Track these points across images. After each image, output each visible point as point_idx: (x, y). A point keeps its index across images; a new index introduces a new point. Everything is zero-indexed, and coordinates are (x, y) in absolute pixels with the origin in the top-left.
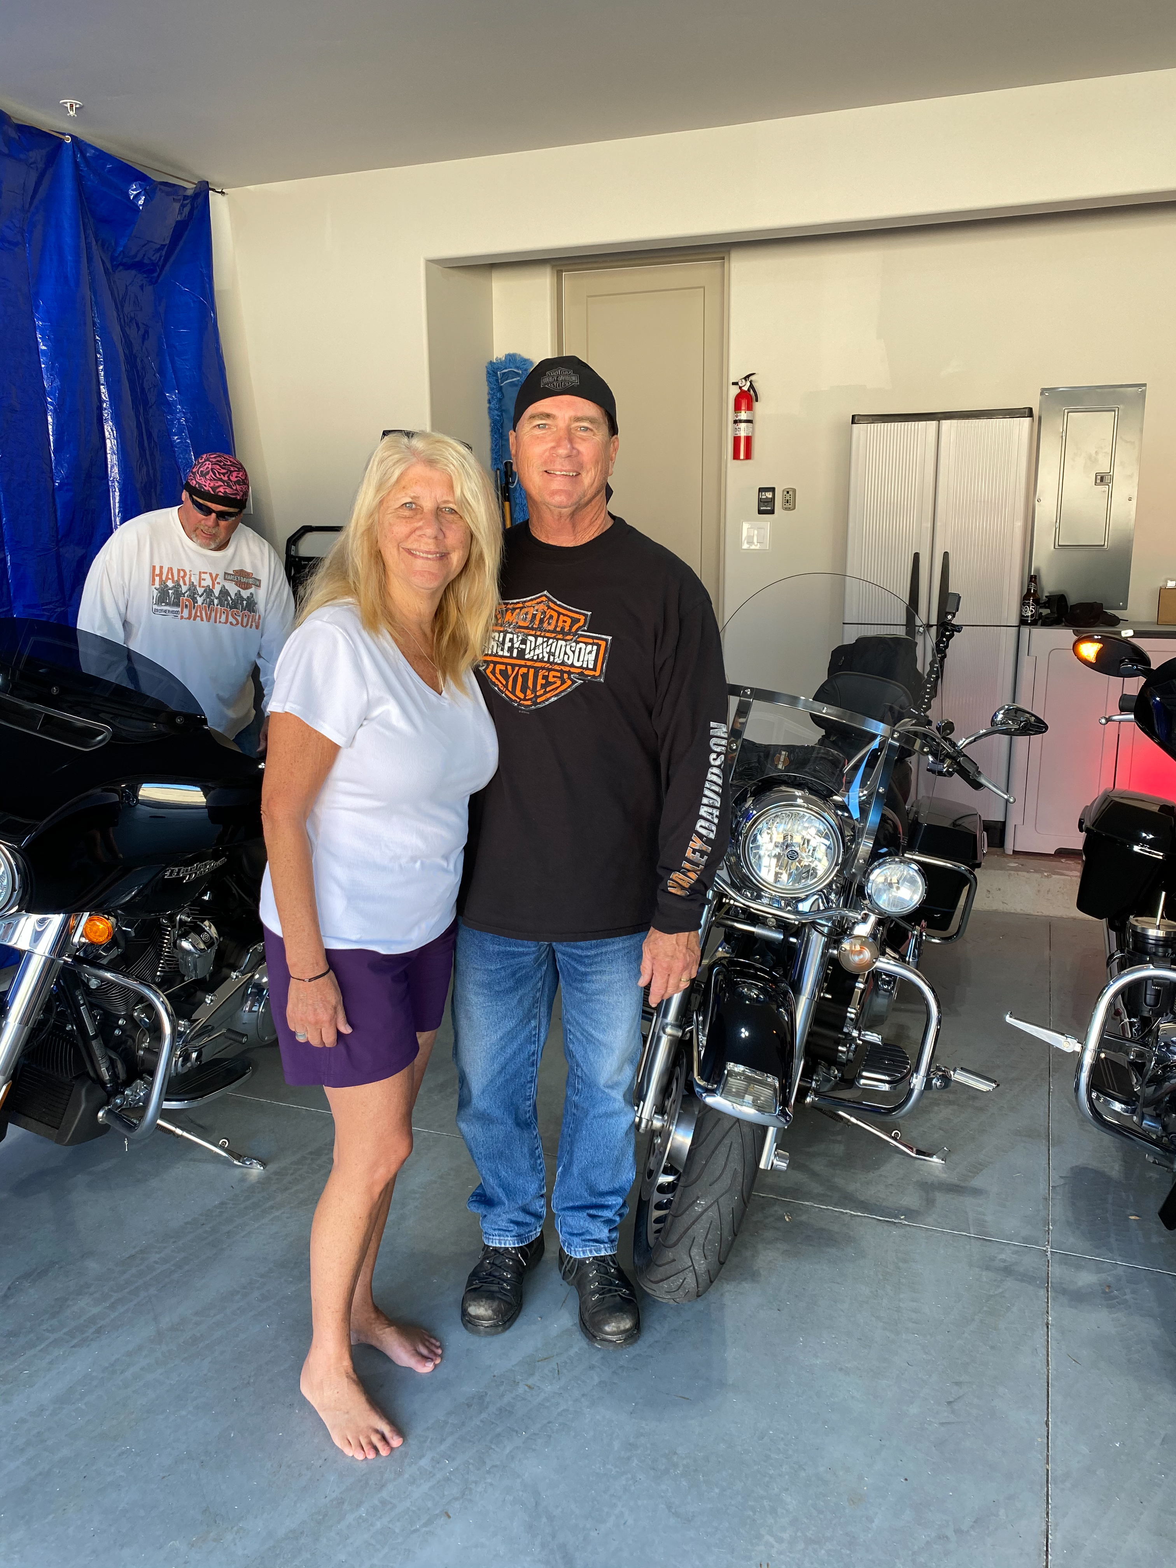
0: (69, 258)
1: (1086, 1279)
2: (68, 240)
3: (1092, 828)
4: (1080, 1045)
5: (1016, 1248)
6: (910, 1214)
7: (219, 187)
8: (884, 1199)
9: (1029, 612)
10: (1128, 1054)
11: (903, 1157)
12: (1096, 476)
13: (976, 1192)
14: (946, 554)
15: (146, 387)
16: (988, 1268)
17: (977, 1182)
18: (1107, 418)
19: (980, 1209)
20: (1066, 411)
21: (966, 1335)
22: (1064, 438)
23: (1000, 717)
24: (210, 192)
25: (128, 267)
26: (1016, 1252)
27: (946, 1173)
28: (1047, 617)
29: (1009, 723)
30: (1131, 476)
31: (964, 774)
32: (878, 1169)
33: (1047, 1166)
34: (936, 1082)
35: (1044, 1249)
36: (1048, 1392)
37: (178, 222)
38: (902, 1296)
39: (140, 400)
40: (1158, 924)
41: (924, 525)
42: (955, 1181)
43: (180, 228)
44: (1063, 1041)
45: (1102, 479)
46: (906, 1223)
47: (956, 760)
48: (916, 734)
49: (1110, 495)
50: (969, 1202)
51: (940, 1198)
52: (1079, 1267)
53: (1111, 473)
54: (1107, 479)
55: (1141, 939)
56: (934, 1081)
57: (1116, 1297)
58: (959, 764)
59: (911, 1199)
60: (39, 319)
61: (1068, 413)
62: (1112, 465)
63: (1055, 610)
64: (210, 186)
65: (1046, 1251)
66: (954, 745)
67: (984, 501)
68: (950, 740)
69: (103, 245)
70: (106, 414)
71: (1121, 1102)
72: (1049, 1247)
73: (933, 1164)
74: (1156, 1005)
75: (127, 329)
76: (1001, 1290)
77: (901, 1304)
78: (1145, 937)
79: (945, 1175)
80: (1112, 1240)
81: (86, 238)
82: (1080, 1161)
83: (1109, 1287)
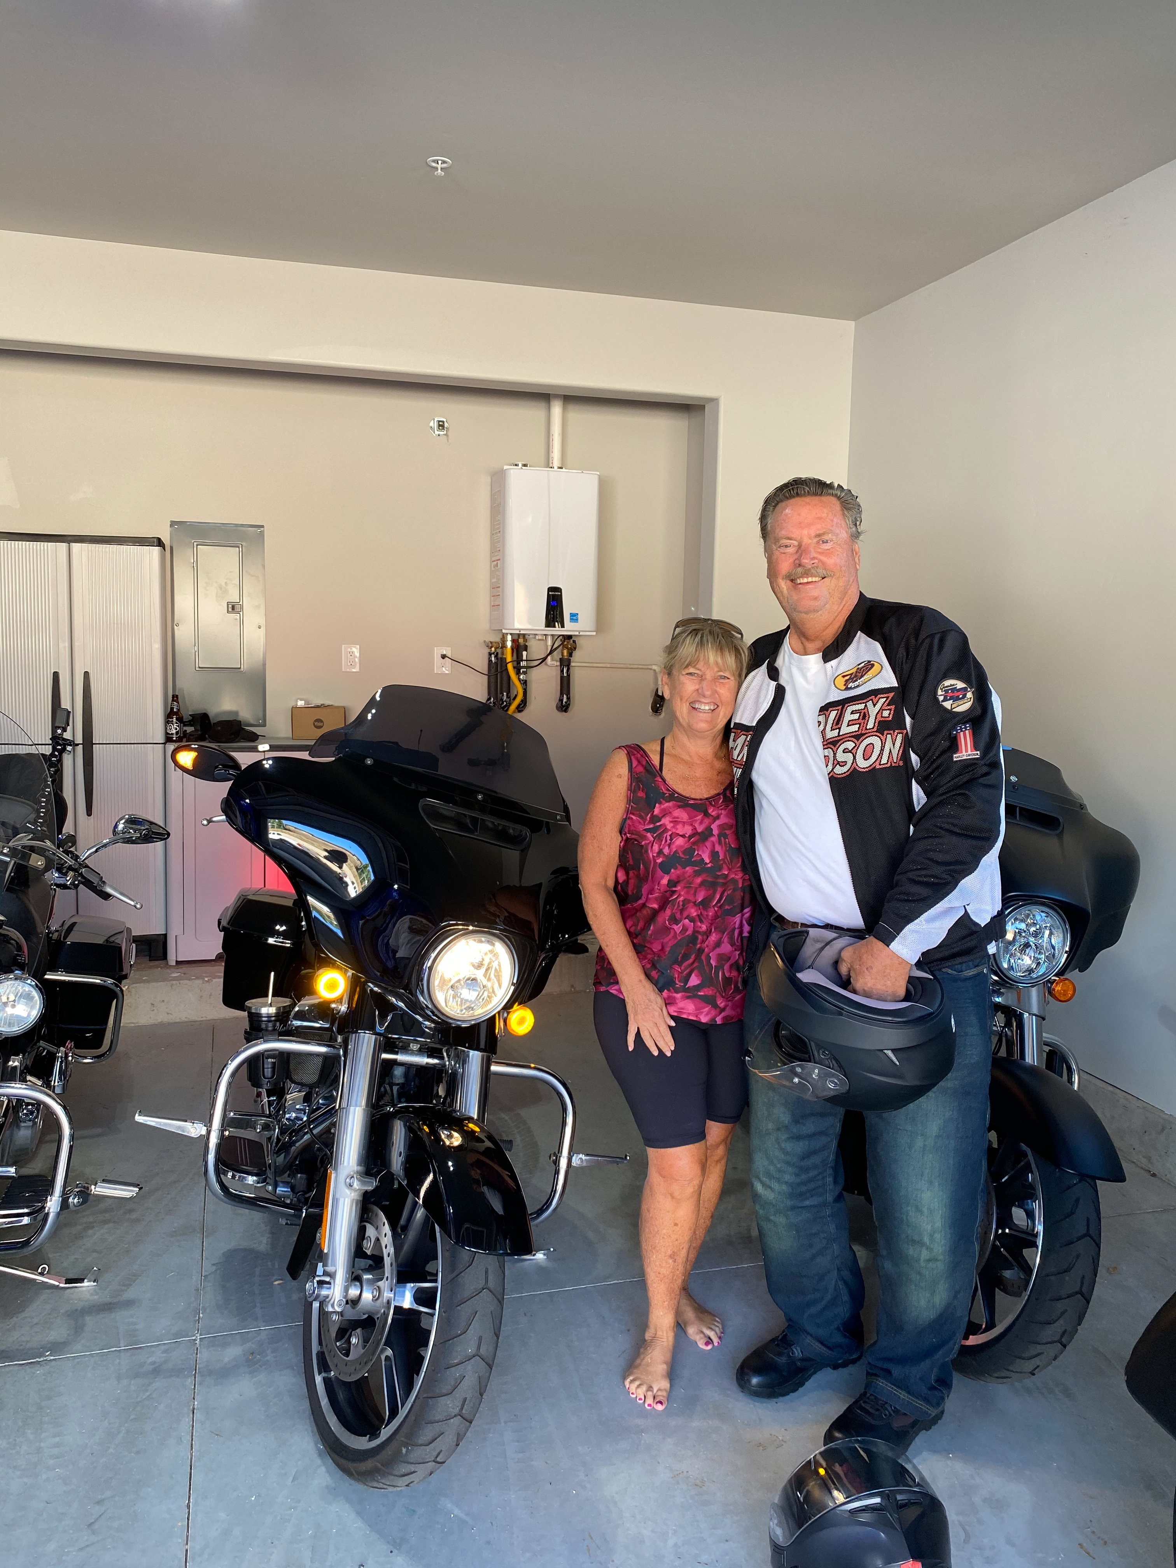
1: (233, 1352)
3: (228, 926)
4: (206, 1128)
5: (166, 1347)
6: (56, 1347)
8: (27, 1342)
9: (174, 729)
10: (255, 1129)
11: (51, 1291)
12: (228, 605)
13: (129, 1303)
14: (86, 674)
16: (136, 1376)
17: (130, 1294)
18: (233, 553)
19: (131, 1320)
20: (195, 544)
21: (111, 1450)
22: (195, 568)
23: (121, 826)
26: (165, 1351)
27: (97, 1294)
28: (191, 734)
29: (129, 832)
30: (258, 607)
31: (88, 884)
32: (23, 1311)
33: (200, 1258)
34: (73, 1200)
35: (194, 1338)
36: (191, 1475)
38: (43, 1435)
40: (269, 1002)
41: (61, 645)
42: (108, 1300)
44: (190, 1127)
45: (233, 608)
46: (52, 1358)
47: (78, 872)
48: (32, 849)
49: (241, 622)
50: (121, 1317)
51: (90, 1321)
52: (225, 1345)
53: (241, 603)
54: (237, 608)
55: (256, 1019)
56: (71, 1200)
57: (259, 1361)
58: (81, 875)
59: (58, 1332)
61: (197, 545)
62: (241, 595)
63: (199, 728)
65: (195, 1340)
66: (76, 857)
67: (121, 623)
68: (71, 852)
71: (252, 1174)
72: (198, 1335)
73: (84, 1289)
74: (273, 1077)
76: (148, 1394)
77: (42, 1445)
78: (259, 1015)
79: (96, 1297)
80: (258, 1310)
82: (232, 1245)
83: (252, 1354)
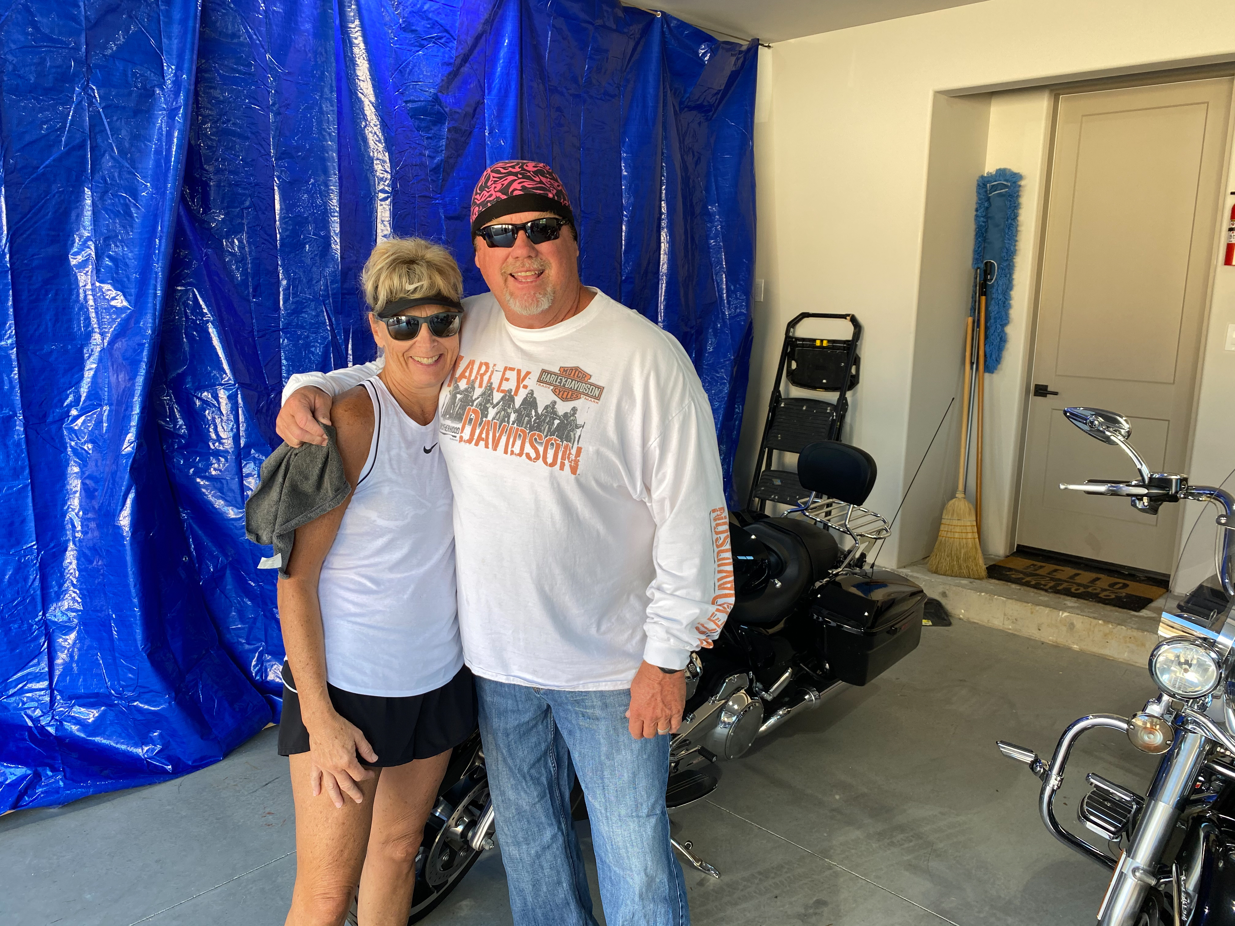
0: (651, 104)
2: (651, 91)
7: (766, 42)
15: (694, 202)
24: (760, 46)
25: (691, 109)
37: (732, 72)
39: (689, 212)
43: (733, 76)
60: (624, 152)
64: (760, 42)
69: (675, 94)
70: (664, 224)
75: (685, 157)
81: (664, 89)
